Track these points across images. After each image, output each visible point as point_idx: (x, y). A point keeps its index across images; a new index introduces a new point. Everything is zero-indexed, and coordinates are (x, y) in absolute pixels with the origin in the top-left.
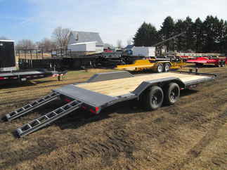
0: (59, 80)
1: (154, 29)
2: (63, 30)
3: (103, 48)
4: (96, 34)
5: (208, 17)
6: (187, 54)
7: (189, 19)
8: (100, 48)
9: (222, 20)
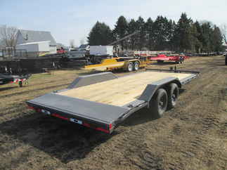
0: (21, 86)
1: (108, 28)
2: (9, 29)
3: (56, 48)
4: (48, 34)
5: (159, 17)
6: (143, 52)
7: (141, 19)
8: (53, 48)
9: (171, 21)
